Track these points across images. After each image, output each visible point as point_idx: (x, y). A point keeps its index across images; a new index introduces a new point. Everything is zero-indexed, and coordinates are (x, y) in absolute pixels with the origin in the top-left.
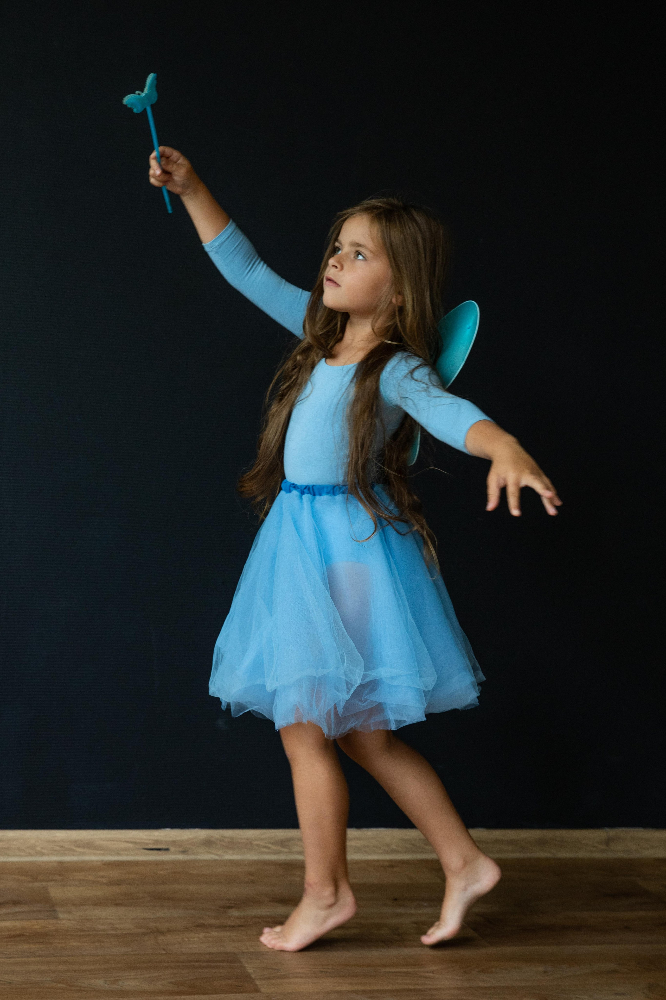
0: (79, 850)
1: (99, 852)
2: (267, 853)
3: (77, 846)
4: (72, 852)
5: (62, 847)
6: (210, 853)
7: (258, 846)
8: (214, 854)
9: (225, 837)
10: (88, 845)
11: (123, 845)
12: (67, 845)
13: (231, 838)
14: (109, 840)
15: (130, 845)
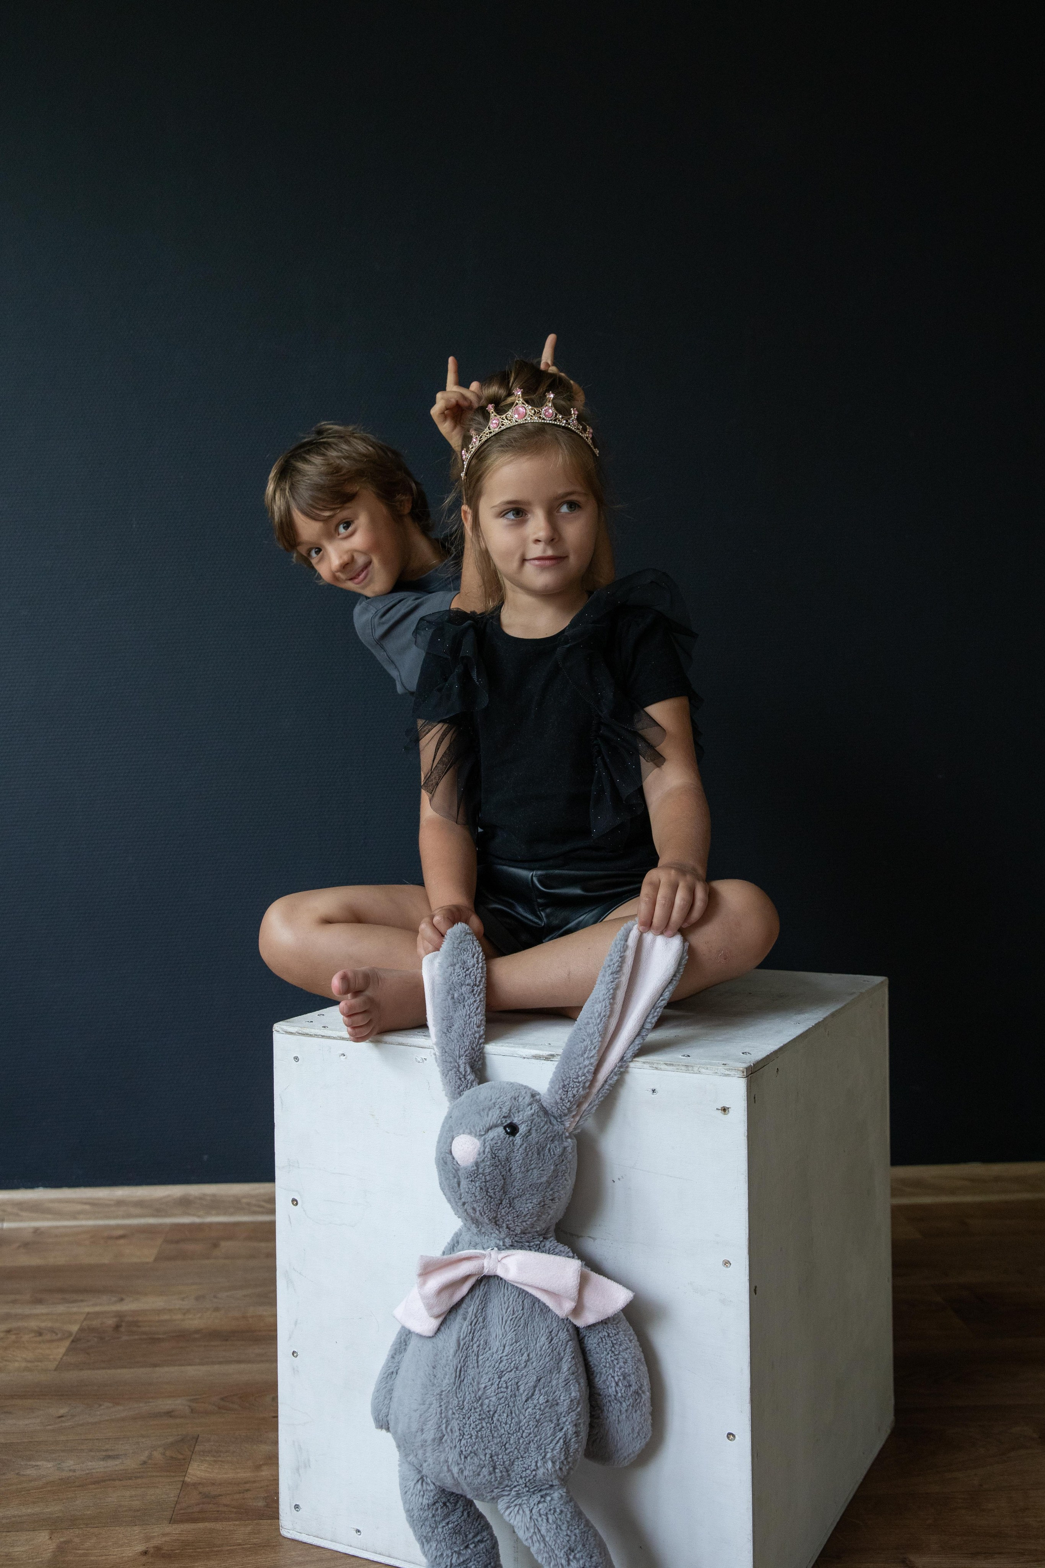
0: (24, 1214)
1: (50, 1216)
2: (262, 1213)
3: (22, 1210)
4: (16, 1217)
5: (4, 1211)
6: (189, 1214)
7: (248, 1204)
8: (194, 1215)
9: (205, 1195)
10: (36, 1208)
11: (79, 1207)
12: (9, 1209)
13: (214, 1195)
14: (60, 1201)
15: (87, 1207)
